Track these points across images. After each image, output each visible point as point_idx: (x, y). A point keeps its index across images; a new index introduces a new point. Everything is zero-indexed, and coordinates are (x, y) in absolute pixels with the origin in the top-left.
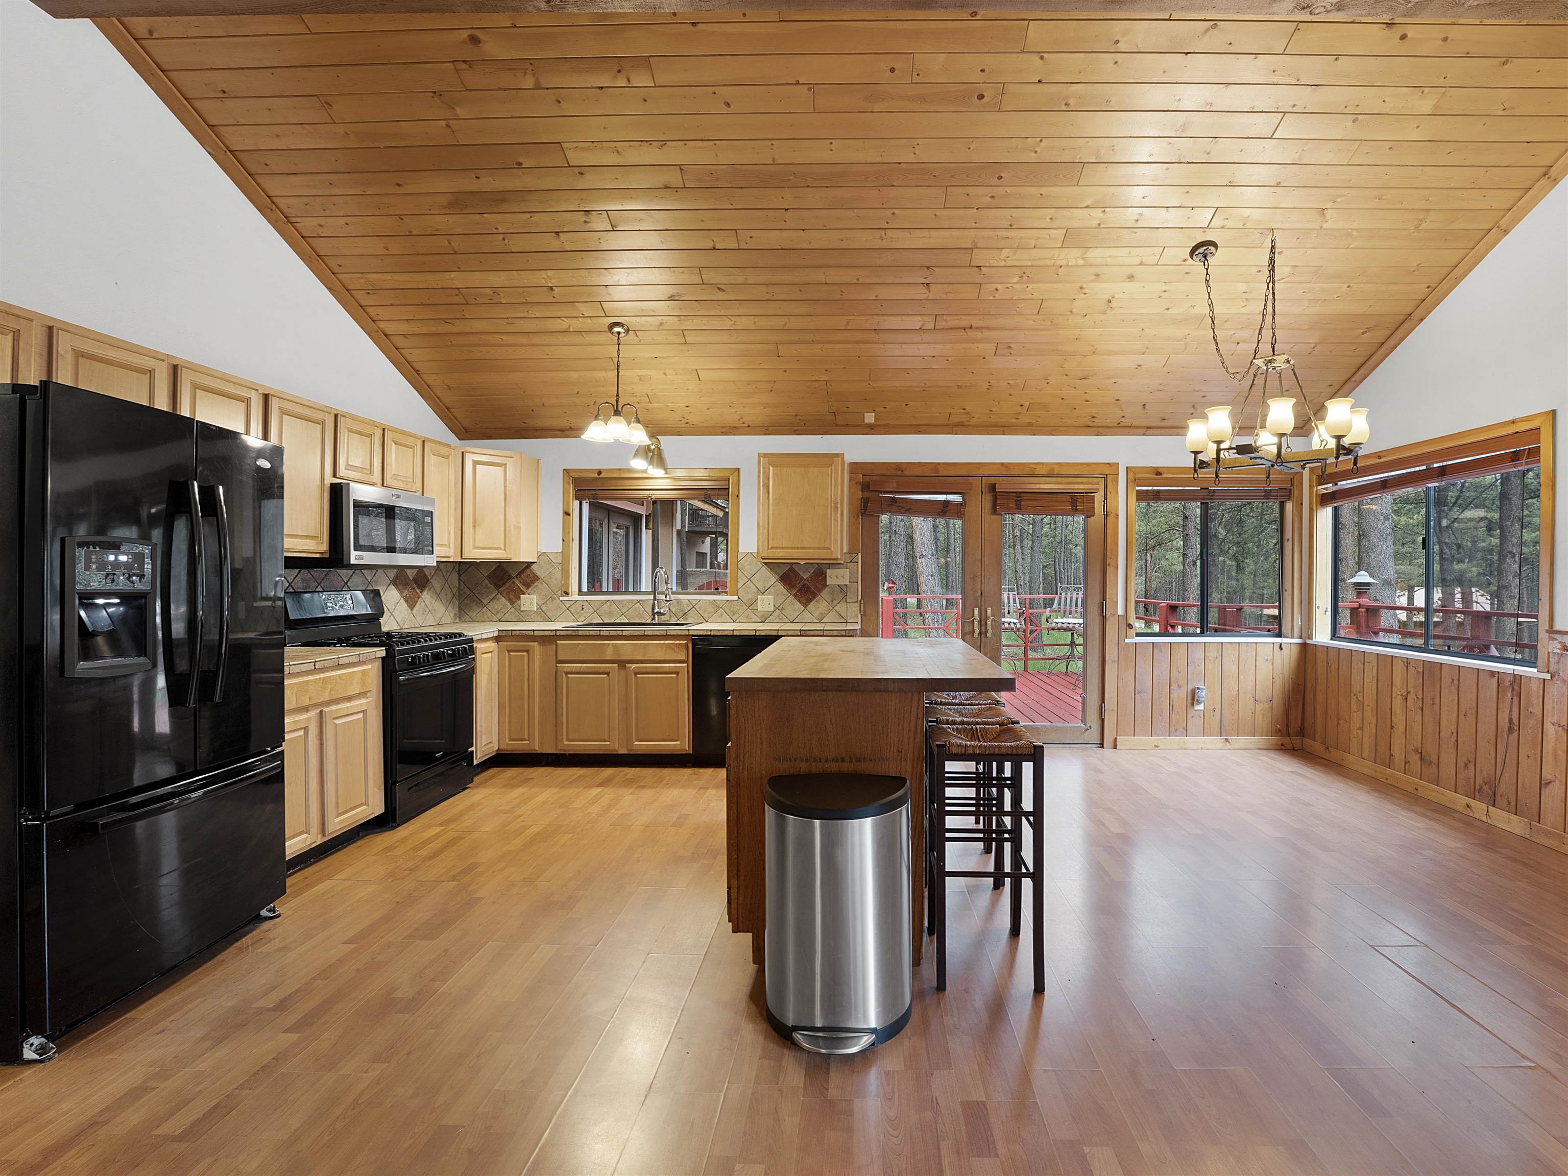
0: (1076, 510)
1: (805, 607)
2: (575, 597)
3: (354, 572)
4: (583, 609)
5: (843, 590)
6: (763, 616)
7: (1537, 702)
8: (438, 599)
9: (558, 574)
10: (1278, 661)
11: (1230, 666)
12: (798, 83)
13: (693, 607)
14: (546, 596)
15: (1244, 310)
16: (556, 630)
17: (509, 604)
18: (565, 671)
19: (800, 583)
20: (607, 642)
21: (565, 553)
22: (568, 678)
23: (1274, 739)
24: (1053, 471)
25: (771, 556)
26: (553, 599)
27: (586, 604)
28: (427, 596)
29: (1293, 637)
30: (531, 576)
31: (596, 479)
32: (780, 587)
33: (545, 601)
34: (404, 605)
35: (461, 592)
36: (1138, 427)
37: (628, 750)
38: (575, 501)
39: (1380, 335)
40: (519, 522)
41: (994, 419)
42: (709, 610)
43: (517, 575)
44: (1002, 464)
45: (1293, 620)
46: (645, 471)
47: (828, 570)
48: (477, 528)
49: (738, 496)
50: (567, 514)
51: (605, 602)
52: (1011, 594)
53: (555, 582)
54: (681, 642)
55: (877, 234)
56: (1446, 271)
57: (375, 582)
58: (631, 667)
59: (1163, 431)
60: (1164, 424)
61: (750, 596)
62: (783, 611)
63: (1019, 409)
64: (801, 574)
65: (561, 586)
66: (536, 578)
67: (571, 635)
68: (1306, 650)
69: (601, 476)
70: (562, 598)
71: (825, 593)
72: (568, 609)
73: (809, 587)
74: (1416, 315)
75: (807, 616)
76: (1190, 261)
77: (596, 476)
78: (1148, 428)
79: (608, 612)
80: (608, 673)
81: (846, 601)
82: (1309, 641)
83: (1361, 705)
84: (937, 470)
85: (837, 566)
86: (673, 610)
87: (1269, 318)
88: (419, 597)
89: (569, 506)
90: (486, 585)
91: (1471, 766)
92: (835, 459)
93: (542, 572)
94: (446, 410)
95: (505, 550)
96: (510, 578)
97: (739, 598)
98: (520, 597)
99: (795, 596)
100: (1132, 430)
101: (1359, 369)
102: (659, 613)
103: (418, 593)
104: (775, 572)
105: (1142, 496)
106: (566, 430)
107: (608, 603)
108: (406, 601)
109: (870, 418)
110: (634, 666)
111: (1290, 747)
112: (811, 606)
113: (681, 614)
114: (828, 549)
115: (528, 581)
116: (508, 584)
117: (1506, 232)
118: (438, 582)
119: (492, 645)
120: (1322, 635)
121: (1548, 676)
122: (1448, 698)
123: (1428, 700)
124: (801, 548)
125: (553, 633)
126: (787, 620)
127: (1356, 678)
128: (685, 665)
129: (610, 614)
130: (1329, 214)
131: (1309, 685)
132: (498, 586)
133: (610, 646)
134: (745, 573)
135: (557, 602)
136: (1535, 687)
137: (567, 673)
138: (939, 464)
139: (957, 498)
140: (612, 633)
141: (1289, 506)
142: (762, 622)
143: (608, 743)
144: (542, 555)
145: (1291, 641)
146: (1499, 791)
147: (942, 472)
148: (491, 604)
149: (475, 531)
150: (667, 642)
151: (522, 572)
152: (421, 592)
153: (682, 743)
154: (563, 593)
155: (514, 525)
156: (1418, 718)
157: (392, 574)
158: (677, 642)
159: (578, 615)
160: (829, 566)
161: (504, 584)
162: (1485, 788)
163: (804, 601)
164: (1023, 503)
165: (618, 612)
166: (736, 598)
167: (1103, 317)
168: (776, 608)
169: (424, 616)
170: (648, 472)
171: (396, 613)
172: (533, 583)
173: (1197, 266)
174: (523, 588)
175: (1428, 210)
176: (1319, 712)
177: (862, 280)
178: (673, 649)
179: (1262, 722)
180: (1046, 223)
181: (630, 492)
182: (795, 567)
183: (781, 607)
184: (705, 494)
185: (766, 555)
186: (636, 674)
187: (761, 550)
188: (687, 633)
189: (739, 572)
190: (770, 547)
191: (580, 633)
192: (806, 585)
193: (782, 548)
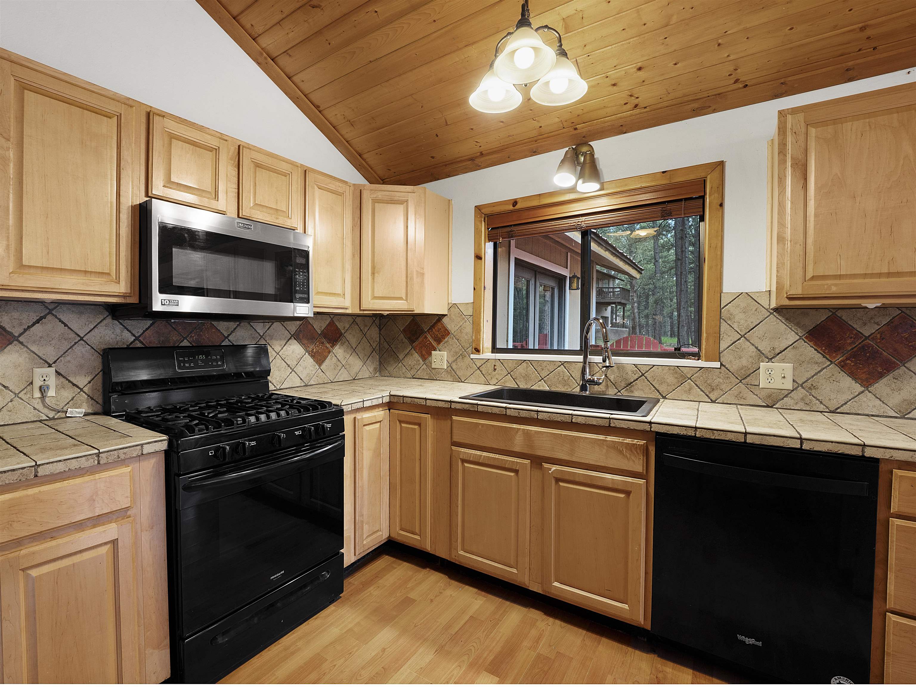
1: (867, 387)
2: (487, 354)
3: (238, 325)
4: (495, 369)
6: (769, 396)
8: (354, 354)
9: (468, 328)
13: (643, 375)
14: (456, 353)
16: (451, 402)
17: (421, 360)
18: (461, 457)
19: (853, 343)
20: (515, 426)
21: (477, 305)
22: (464, 467)
25: (811, 292)
26: (463, 356)
27: (499, 366)
28: (340, 350)
30: (442, 330)
31: (512, 212)
32: (808, 350)
33: (455, 358)
34: (309, 360)
35: (381, 346)
37: (543, 590)
38: (487, 244)
40: (423, 269)
42: (668, 381)
43: (429, 329)
46: (573, 190)
48: (376, 275)
49: (721, 205)
50: (478, 257)
51: (520, 362)
53: (466, 337)
54: (635, 441)
57: (270, 336)
58: (550, 469)
61: (744, 362)
62: (813, 392)
64: (855, 326)
65: (472, 342)
66: (447, 333)
67: (469, 410)
69: (518, 206)
70: (472, 356)
71: (914, 364)
72: (479, 368)
77: (511, 207)
80: (516, 472)
86: (612, 378)
88: (329, 352)
89: (481, 249)
90: (402, 340)
93: (453, 326)
94: (359, 157)
95: (406, 300)
96: (422, 332)
97: (721, 364)
98: (431, 353)
99: (843, 366)
102: (592, 382)
103: (327, 348)
104: (798, 324)
106: (476, 157)
107: (524, 364)
108: (313, 356)
110: (554, 468)
113: (623, 384)
115: (439, 336)
116: (420, 339)
118: (354, 336)
119: (380, 414)
125: (447, 405)
126: (822, 408)
128: (642, 481)
129: (526, 377)
132: (412, 341)
133: (520, 433)
134: (735, 326)
135: (467, 360)
137: (464, 461)
140: (523, 414)
142: (768, 406)
143: (515, 571)
144: (453, 306)
148: (405, 359)
149: (373, 279)
150: (609, 438)
151: (433, 326)
152: (332, 347)
153: (636, 609)
154: (473, 349)
155: (417, 271)
157: (293, 327)
158: (628, 441)
159: (490, 377)
161: (417, 338)
163: (864, 376)
166: (717, 365)
168: (797, 385)
169: (336, 372)
171: (298, 369)
172: (444, 338)
174: (434, 344)
178: (621, 452)
181: (553, 223)
182: (844, 315)
183: (808, 384)
184: (663, 211)
185: (798, 291)
186: (558, 480)
187: (787, 283)
188: (647, 427)
189: (723, 324)
190: (809, 275)
191: (480, 409)
192: (869, 346)
193: (840, 277)
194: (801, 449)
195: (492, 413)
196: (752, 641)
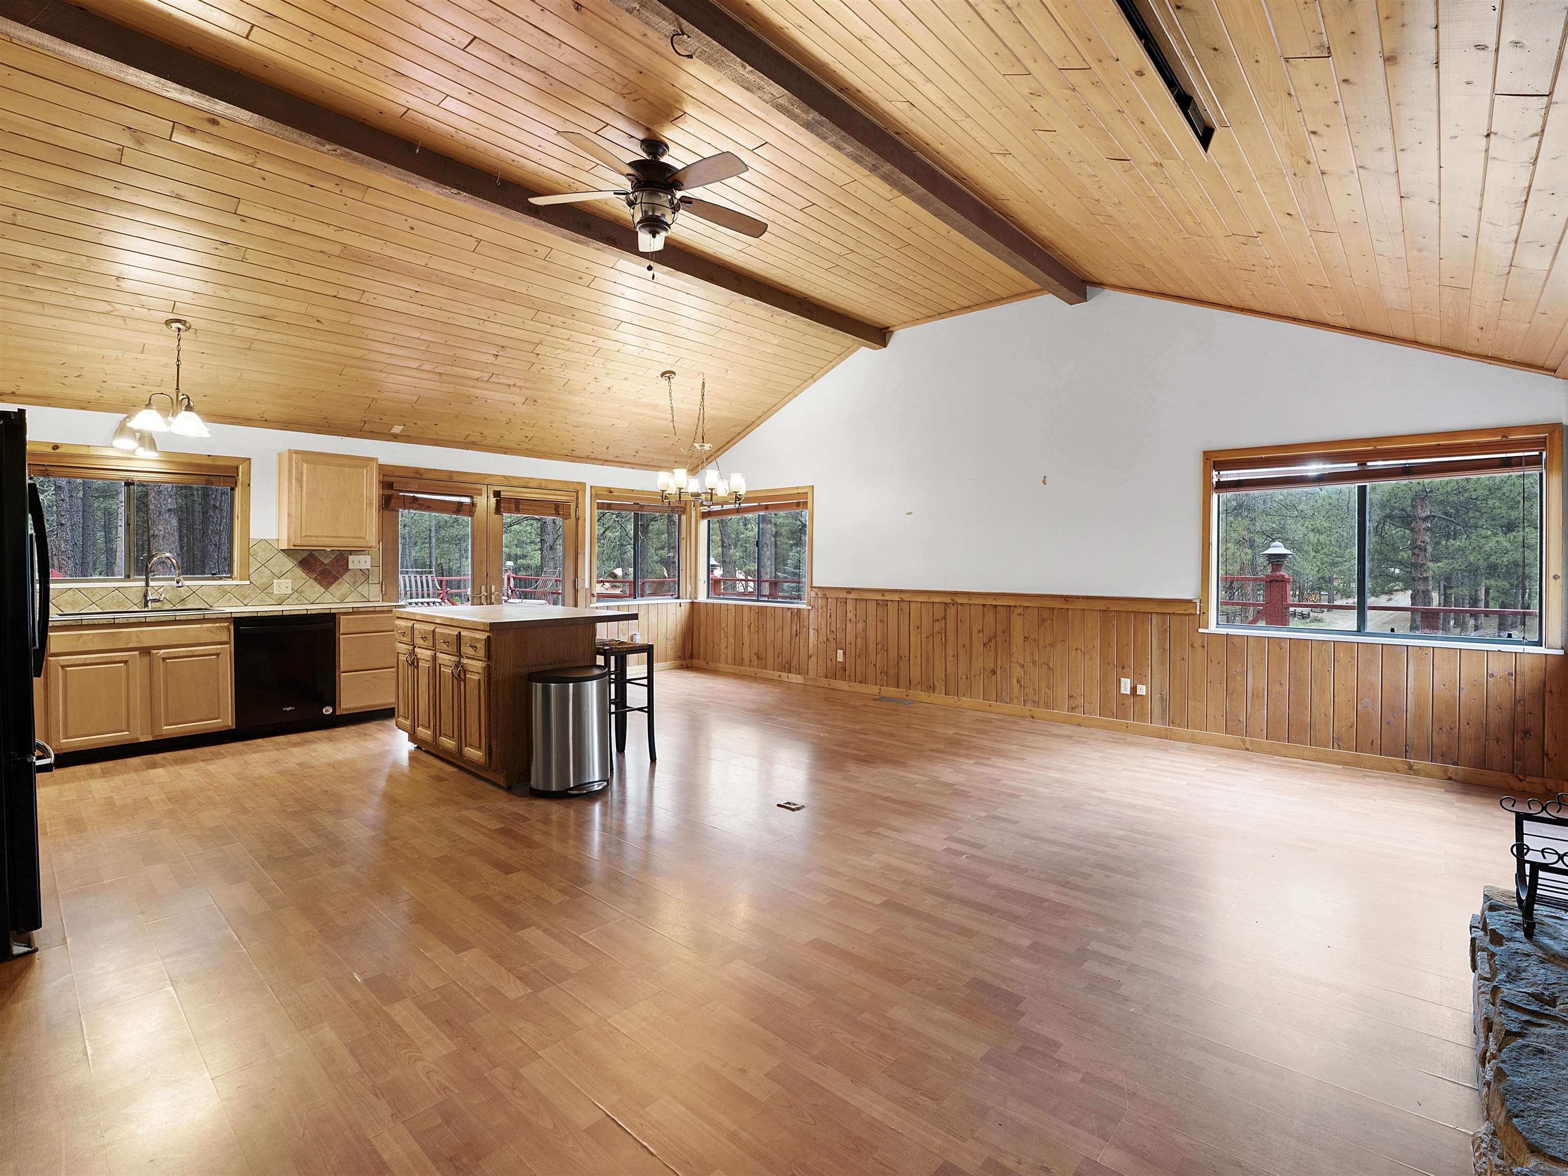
0: (559, 514)
1: (326, 589)
5: (365, 574)
6: (280, 598)
7: (806, 620)
10: (679, 615)
11: (653, 620)
12: (471, 236)
15: (680, 406)
18: (61, 664)
19: (320, 568)
20: (123, 630)
23: (678, 662)
24: (541, 485)
25: (304, 543)
29: (686, 598)
31: (50, 453)
32: (299, 572)
36: (599, 460)
37: (153, 737)
39: (740, 429)
41: (502, 443)
44: (504, 476)
45: (686, 587)
46: (133, 452)
47: (350, 557)
49: (249, 485)
52: (429, 576)
54: (222, 624)
55: (477, 321)
56: (771, 406)
58: (157, 653)
59: (613, 463)
60: (617, 459)
61: (264, 580)
62: (302, 594)
63: (524, 439)
64: (321, 559)
68: (694, 606)
69: (59, 450)
71: (346, 577)
73: (329, 572)
74: (756, 423)
75: (328, 597)
76: (660, 378)
77: (50, 450)
78: (606, 461)
79: (71, 601)
80: (124, 662)
81: (368, 583)
82: (695, 601)
83: (726, 634)
84: (451, 477)
85: (359, 553)
87: (701, 421)
91: (780, 656)
92: (370, 462)
97: (250, 582)
99: (315, 579)
100: (595, 462)
101: (727, 444)
104: (296, 559)
105: (601, 506)
107: (71, 592)
109: (397, 429)
110: (160, 652)
111: (685, 666)
112: (333, 588)
113: (178, 600)
114: (363, 538)
117: (796, 396)
120: (702, 597)
121: (810, 608)
122: (770, 624)
123: (761, 626)
124: (336, 537)
126: (307, 602)
127: (723, 618)
128: (226, 646)
129: (73, 604)
130: (729, 372)
131: (695, 627)
134: (258, 559)
136: (806, 613)
137: (63, 666)
138: (453, 472)
139: (467, 500)
140: (131, 621)
141: (684, 517)
142: (280, 605)
143: (126, 733)
145: (685, 601)
146: (793, 665)
147: (455, 478)
150: (204, 626)
153: (226, 719)
156: (756, 636)
158: (218, 625)
160: (351, 552)
162: (787, 665)
163: (325, 584)
164: (521, 507)
165: (86, 602)
166: (248, 582)
167: (603, 396)
168: (295, 591)
170: (136, 453)
173: (664, 382)
175: (769, 380)
176: (702, 642)
177: (449, 343)
178: (213, 632)
179: (670, 653)
180: (590, 343)
181: (101, 472)
182: (316, 553)
183: (299, 590)
184: (207, 481)
185: (298, 542)
186: (164, 659)
187: (293, 538)
188: (229, 615)
189: (251, 557)
190: (303, 535)
191: (84, 622)
192: (327, 569)
193: (317, 537)
194: (307, 614)
195: (99, 624)
196: (290, 708)
